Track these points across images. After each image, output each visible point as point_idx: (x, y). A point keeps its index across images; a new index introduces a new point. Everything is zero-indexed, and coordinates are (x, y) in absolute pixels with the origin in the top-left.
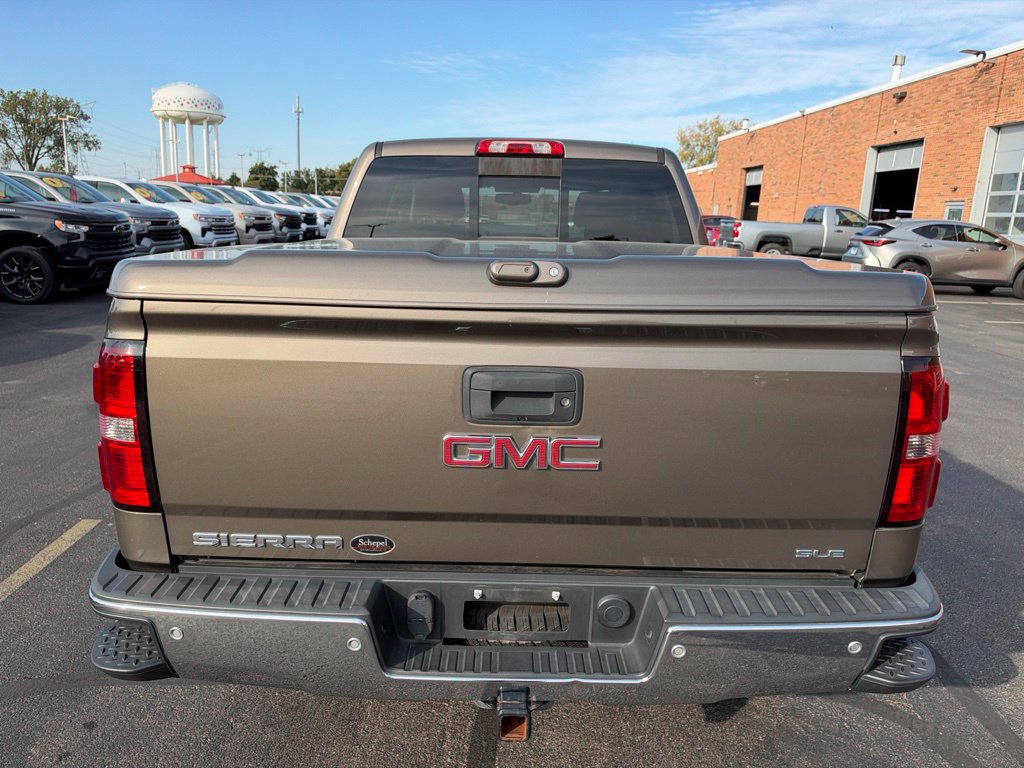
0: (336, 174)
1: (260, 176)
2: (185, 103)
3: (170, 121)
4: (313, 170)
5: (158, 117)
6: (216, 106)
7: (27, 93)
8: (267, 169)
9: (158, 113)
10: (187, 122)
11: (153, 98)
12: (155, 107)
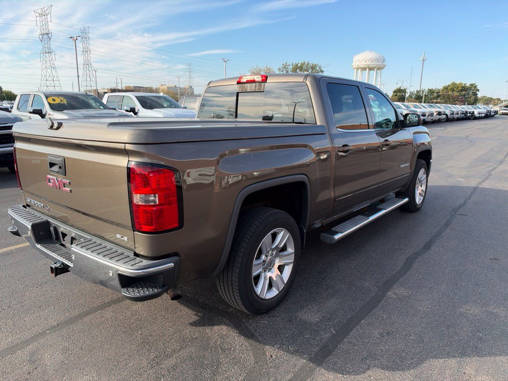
0: (441, 91)
1: (398, 94)
2: (367, 61)
3: (360, 70)
4: (427, 89)
5: (355, 68)
6: (382, 61)
7: (302, 63)
8: (402, 90)
9: (355, 67)
10: (367, 70)
11: (354, 59)
12: (354, 64)
